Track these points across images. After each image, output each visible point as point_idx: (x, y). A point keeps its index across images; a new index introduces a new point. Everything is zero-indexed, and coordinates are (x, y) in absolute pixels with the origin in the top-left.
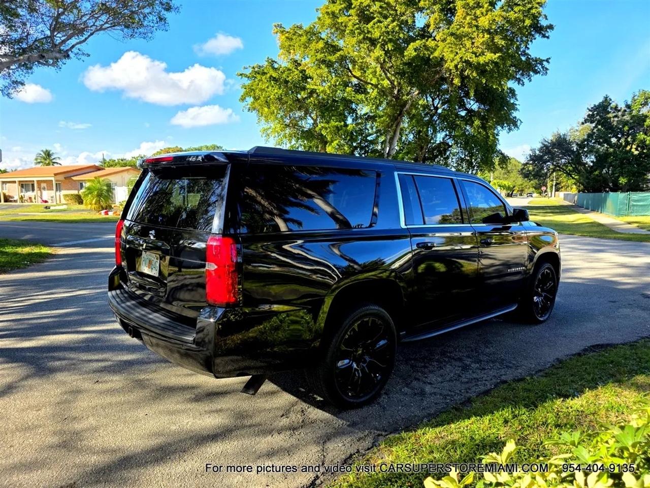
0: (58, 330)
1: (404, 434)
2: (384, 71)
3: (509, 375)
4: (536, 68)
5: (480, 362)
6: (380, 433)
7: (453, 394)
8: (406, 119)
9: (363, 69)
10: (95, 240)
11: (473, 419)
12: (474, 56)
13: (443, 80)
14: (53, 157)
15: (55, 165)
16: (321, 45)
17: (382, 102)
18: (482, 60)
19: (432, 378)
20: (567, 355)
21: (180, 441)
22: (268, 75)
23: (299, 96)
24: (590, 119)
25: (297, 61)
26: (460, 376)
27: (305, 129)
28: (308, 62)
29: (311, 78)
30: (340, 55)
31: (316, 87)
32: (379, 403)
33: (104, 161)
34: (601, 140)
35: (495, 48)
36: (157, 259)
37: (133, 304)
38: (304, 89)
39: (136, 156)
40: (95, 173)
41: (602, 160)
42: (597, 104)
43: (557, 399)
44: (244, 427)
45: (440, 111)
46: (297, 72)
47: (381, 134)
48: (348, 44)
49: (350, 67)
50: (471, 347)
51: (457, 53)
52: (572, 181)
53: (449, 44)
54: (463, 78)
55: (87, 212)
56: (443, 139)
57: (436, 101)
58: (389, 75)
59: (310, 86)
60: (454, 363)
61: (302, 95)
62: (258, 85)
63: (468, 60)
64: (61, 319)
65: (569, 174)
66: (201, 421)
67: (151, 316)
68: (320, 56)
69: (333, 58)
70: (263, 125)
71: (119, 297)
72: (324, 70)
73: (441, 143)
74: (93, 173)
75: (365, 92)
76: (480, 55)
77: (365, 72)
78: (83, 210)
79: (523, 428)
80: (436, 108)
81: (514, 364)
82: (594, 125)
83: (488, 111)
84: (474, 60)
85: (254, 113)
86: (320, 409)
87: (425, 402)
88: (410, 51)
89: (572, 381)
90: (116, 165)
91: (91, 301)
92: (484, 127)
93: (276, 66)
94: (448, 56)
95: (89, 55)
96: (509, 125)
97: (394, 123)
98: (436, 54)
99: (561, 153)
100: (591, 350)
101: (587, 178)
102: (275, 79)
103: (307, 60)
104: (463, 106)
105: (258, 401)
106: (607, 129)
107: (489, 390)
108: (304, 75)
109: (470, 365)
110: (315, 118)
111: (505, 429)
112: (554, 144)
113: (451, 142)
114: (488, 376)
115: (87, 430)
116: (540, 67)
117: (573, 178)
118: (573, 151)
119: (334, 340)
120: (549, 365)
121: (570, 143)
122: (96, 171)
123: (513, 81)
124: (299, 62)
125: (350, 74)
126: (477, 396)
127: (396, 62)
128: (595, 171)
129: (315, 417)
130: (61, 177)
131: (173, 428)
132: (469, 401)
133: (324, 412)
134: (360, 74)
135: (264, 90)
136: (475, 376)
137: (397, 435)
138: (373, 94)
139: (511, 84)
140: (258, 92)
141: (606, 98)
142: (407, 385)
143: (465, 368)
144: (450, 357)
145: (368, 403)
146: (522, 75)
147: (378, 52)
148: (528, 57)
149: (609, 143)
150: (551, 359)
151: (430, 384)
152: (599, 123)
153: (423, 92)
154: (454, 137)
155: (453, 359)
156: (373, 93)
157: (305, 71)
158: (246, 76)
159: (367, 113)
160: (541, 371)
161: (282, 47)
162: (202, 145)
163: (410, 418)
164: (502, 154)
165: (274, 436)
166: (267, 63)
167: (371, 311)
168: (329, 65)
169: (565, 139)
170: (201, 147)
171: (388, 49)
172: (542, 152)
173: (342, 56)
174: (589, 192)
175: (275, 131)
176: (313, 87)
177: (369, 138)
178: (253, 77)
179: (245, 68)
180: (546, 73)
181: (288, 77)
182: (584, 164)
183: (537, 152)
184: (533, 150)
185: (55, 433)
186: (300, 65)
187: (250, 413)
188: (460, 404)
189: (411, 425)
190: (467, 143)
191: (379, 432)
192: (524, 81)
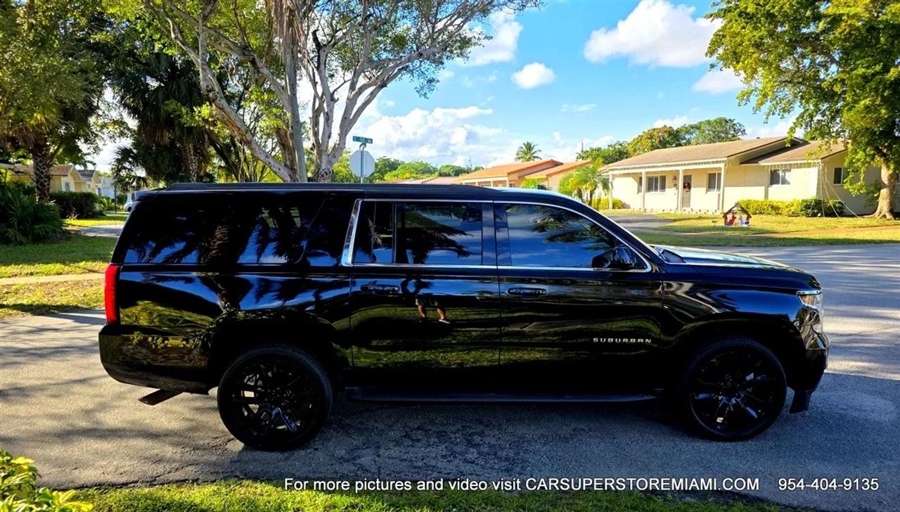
14: (534, 151)
15: (536, 159)
122: (553, 167)
130: (515, 177)
170: (700, 123)
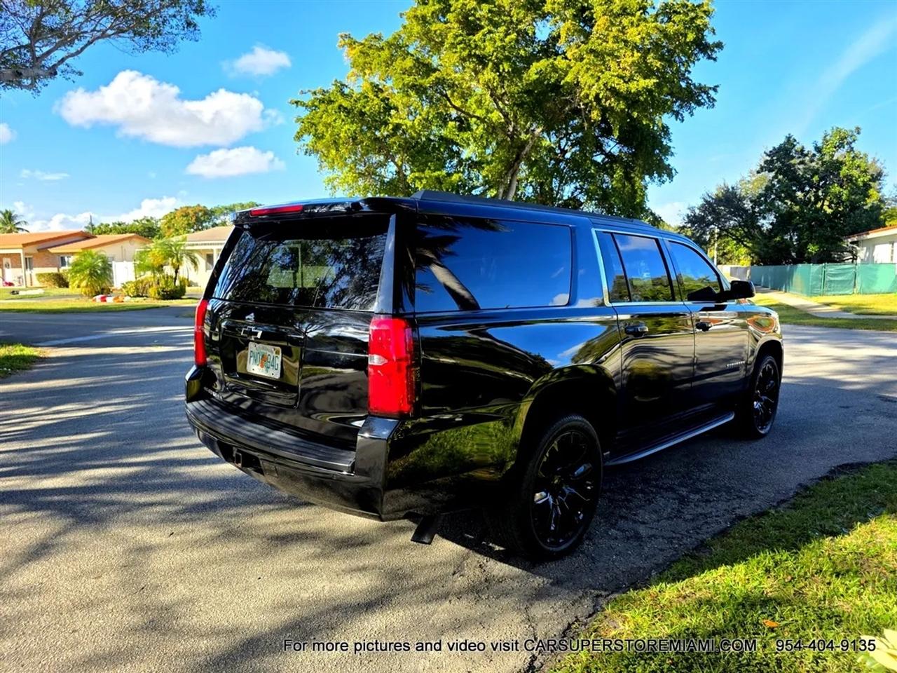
0: (89, 463)
1: (632, 593)
2: (495, 101)
3: (745, 508)
4: (700, 98)
5: (698, 491)
6: (599, 592)
7: (680, 536)
8: (523, 166)
9: (465, 96)
10: (99, 337)
11: (722, 569)
12: (622, 81)
13: (576, 112)
14: (16, 221)
15: (21, 232)
16: (409, 63)
17: (491, 143)
18: (633, 87)
19: (644, 515)
20: (812, 479)
21: (321, 613)
22: (336, 105)
23: (378, 134)
24: (768, 166)
25: (378, 85)
26: (681, 512)
27: (386, 180)
28: (392, 87)
29: (396, 109)
30: (436, 78)
31: (401, 121)
32: (583, 552)
33: (92, 227)
34: (783, 195)
35: (647, 72)
36: (277, 353)
37: (235, 420)
38: (386, 123)
39: (139, 219)
40: (82, 242)
41: (784, 222)
42: (777, 146)
43: (824, 538)
44: (405, 590)
45: (568, 155)
46: (376, 101)
47: (491, 187)
48: (447, 62)
49: (449, 93)
50: (680, 472)
51: (599, 78)
52: (743, 250)
53: (587, 64)
54: (604, 110)
55: (76, 297)
56: (573, 193)
57: (563, 142)
58: (501, 105)
59: (394, 120)
60: (666, 494)
61: (383, 132)
62: (321, 118)
63: (614, 88)
64: (89, 447)
65: (739, 241)
66: (341, 585)
67: (271, 436)
68: (408, 79)
69: (427, 82)
70: (327, 173)
71: (207, 411)
72: (414, 98)
73: (570, 199)
74: (79, 243)
75: (469, 128)
76: (629, 80)
77: (467, 100)
78: (68, 296)
79: (793, 578)
80: (564, 152)
81: (745, 493)
82: (773, 174)
83: (634, 154)
84: (622, 87)
85: (314, 159)
86: (504, 563)
87: (646, 549)
88: (532, 73)
89: (834, 514)
90: (111, 231)
91: (123, 421)
92: (627, 177)
93: (347, 91)
94: (585, 79)
95: (80, 74)
96: (660, 176)
97: (509, 170)
98: (569, 79)
99: (730, 213)
100: (839, 470)
101: (765, 245)
102: (348, 111)
103: (389, 84)
104: (600, 148)
105: (413, 553)
106: (790, 180)
107: (725, 529)
108: (387, 104)
109: (687, 496)
110: (400, 163)
111: (771, 581)
112: (719, 201)
113: (583, 198)
114: (719, 511)
115: (180, 603)
116: (705, 96)
117: (745, 246)
118: (746, 211)
119: (531, 464)
120: (791, 494)
121: (741, 199)
122: (84, 240)
123: (670, 115)
124: (380, 87)
125: (448, 104)
126: (712, 538)
127: (509, 88)
128: (776, 236)
129: (501, 574)
130: (32, 249)
131: (305, 595)
132: (702, 545)
133: (511, 567)
134: (460, 104)
135: (330, 124)
136: (700, 510)
137: (624, 595)
138: (477, 132)
139: (667, 119)
140: (321, 128)
141: (789, 138)
142: (613, 526)
143: (683, 500)
144: (656, 486)
145: (570, 552)
146: (681, 106)
147: (488, 75)
148: (688, 83)
149: (793, 199)
150: (792, 485)
151: (644, 523)
152: (780, 171)
153: (548, 130)
154: (587, 192)
155: (662, 488)
156: (479, 130)
157: (388, 99)
158: (304, 105)
159: (470, 159)
160: (783, 501)
161: (354, 65)
162: (236, 203)
163: (632, 571)
164: (652, 214)
165: (453, 602)
166: (334, 87)
167: (574, 423)
168: (420, 90)
169: (734, 194)
170: (234, 206)
171: (504, 70)
172: (703, 211)
173: (439, 79)
174: (765, 264)
175: (345, 181)
176: (397, 122)
177: (474, 192)
178: (313, 105)
179: (302, 92)
180: (713, 105)
181: (364, 107)
182: (759, 228)
183: (697, 212)
184: (692, 209)
185: (134, 610)
186: (382, 91)
187: (408, 571)
188: (693, 550)
189: (640, 581)
190: (604, 198)
191: (596, 592)
192: (684, 115)
